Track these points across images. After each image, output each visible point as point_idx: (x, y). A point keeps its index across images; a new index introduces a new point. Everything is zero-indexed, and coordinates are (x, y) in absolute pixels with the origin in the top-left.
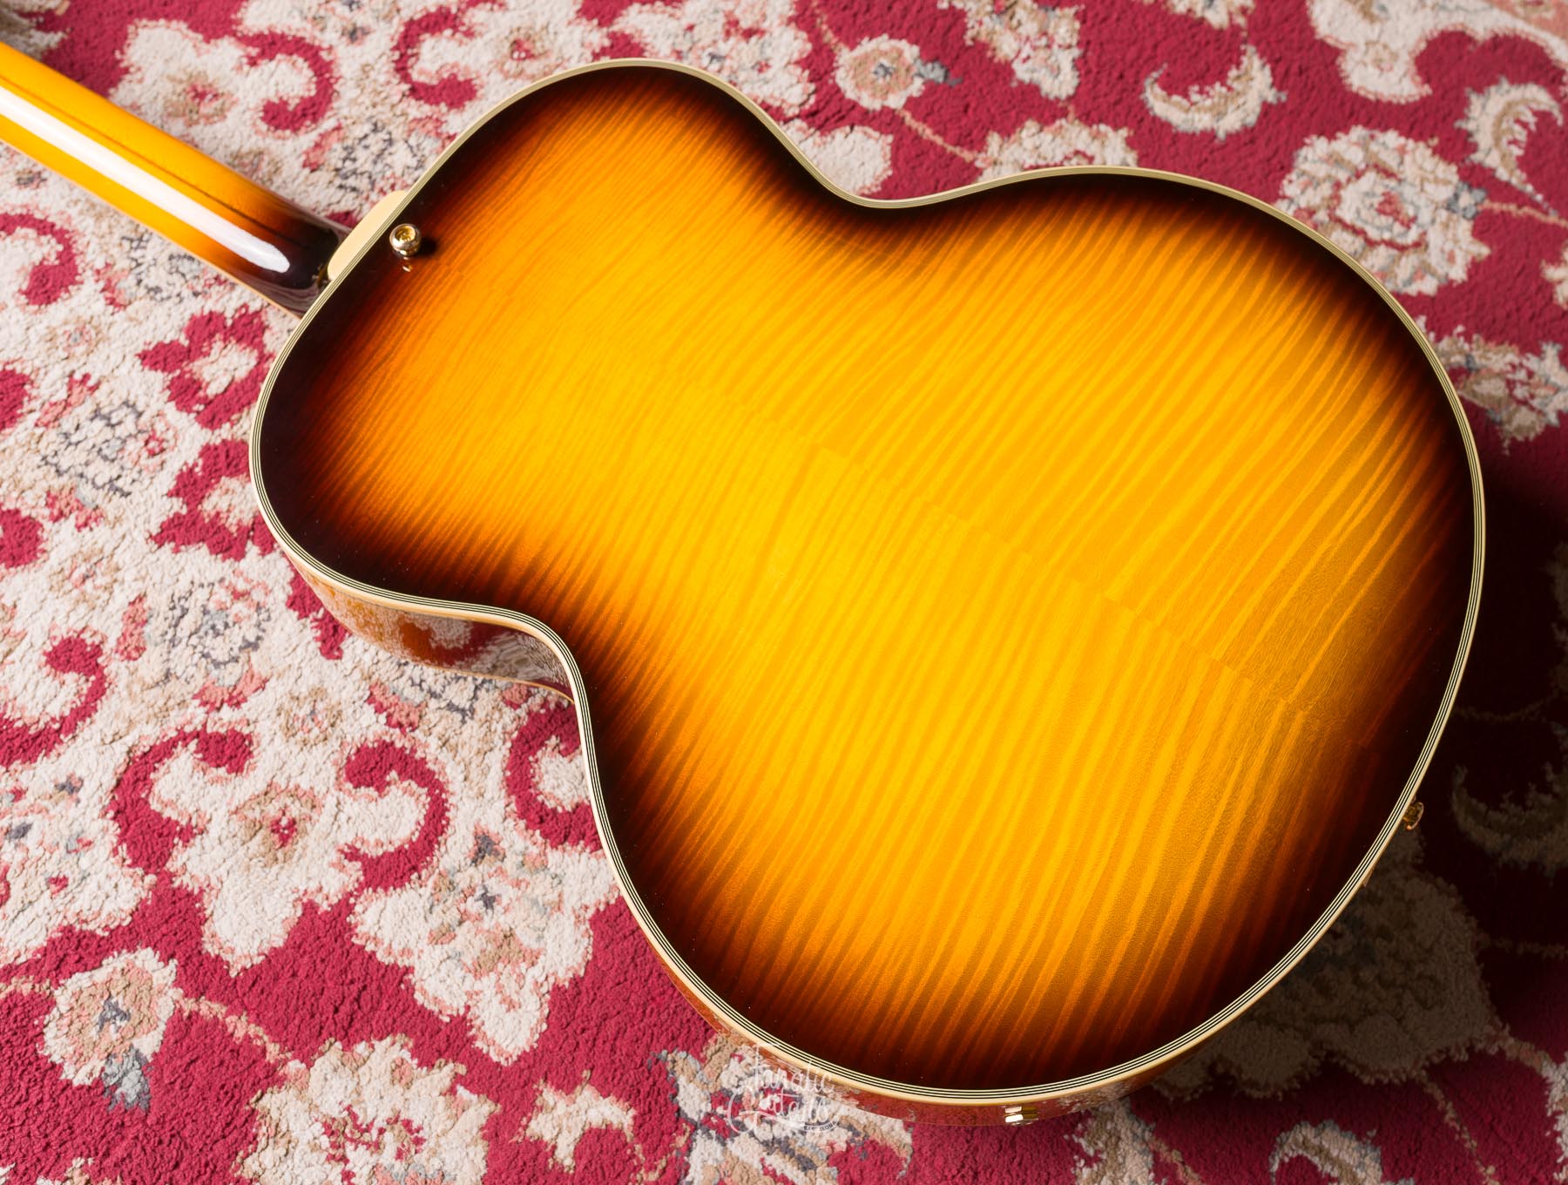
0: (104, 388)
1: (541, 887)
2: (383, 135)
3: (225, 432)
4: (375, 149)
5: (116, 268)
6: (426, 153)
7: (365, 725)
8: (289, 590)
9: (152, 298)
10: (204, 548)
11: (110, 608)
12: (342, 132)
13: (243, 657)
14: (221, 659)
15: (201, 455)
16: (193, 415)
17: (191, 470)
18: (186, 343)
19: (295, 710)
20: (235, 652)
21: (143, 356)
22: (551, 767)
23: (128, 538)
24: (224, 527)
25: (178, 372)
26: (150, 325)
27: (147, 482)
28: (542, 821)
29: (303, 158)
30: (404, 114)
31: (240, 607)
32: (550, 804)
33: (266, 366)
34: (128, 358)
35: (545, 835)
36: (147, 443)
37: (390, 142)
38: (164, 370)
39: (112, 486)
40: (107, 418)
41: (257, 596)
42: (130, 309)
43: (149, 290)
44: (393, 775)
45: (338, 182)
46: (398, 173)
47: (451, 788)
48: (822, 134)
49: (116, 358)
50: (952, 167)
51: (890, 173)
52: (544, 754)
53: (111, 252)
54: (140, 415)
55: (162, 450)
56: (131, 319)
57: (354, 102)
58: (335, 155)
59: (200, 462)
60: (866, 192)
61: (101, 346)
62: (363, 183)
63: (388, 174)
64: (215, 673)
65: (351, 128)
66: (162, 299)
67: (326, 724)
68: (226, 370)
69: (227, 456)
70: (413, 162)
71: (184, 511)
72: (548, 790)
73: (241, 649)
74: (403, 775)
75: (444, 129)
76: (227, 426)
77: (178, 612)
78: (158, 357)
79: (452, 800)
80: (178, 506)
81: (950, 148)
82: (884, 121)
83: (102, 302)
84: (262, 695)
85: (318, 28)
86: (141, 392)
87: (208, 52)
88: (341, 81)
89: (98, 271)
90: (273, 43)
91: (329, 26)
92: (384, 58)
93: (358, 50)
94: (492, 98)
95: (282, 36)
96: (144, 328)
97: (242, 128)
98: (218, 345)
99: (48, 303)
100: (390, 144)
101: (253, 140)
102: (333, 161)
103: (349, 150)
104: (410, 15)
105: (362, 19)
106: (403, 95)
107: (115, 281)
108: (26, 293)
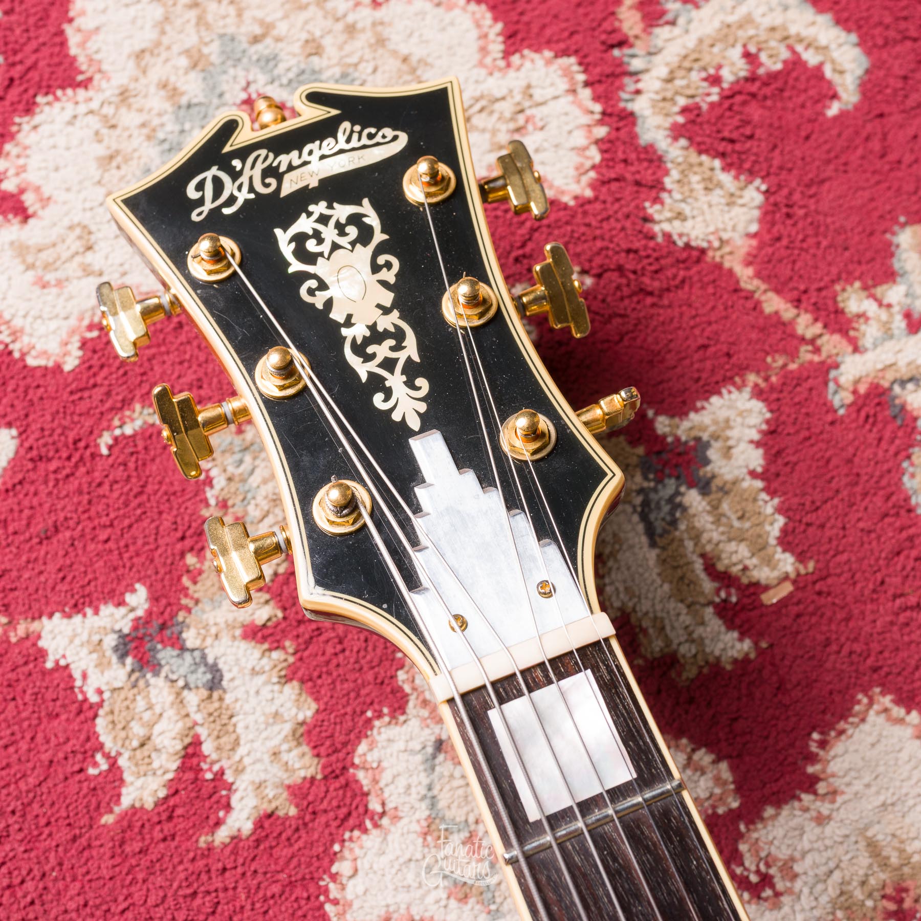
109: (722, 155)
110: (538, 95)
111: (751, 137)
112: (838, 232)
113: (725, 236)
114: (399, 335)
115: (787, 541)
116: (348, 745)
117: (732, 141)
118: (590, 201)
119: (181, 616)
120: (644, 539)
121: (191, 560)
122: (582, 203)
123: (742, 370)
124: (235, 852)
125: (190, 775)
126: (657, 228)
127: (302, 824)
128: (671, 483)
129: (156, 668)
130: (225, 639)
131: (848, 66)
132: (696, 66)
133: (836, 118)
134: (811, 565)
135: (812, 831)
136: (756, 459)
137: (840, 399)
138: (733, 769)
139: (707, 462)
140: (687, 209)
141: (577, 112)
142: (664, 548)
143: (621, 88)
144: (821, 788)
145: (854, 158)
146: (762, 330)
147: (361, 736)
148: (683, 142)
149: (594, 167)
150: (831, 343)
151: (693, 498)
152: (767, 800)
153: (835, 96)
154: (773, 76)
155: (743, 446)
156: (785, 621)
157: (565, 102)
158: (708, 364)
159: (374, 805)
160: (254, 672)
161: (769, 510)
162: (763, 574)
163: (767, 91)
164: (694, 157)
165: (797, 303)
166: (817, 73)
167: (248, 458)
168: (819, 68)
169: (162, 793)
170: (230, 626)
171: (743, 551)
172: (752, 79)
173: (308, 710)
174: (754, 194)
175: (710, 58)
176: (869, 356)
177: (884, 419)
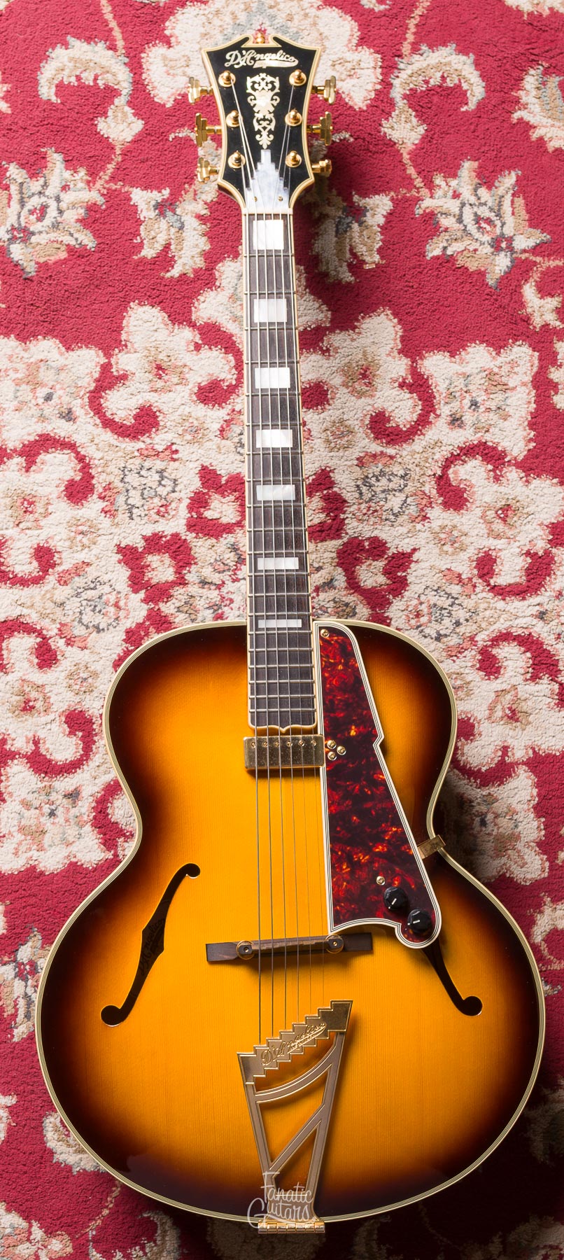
0: (177, 463)
1: (72, 832)
2: (402, 482)
3: (190, 537)
4: (392, 485)
5: (241, 417)
6: (407, 512)
7: (94, 706)
8: (134, 625)
9: (236, 447)
10: (128, 573)
11: (75, 555)
12: (391, 461)
13: (91, 630)
14: (83, 621)
15: (172, 535)
16: (189, 515)
17: (162, 537)
18: (223, 482)
19: (81, 671)
20: (90, 625)
21: (204, 468)
23: (112, 536)
24: (143, 574)
25: (206, 491)
26: (221, 457)
27: (143, 522)
28: (100, 812)
29: (362, 455)
30: (423, 484)
31: (112, 610)
32: (109, 811)
33: (235, 528)
34: (198, 462)
35: (95, 818)
36: (162, 506)
38: (202, 484)
39: (130, 509)
40: (162, 478)
41: (122, 614)
42: (224, 441)
44: (80, 734)
45: (359, 483)
46: (384, 508)
47: (90, 763)
49: (194, 457)
54: (174, 491)
55: (163, 516)
56: (219, 447)
57: (414, 453)
58: (374, 469)
59: (168, 538)
61: (196, 444)
62: (367, 496)
63: (382, 503)
64: (76, 623)
65: (396, 464)
66: (239, 453)
67: (83, 689)
68: (221, 512)
69: (179, 548)
70: (396, 511)
71: (140, 550)
72: (115, 805)
73: (94, 625)
74: (82, 739)
75: (428, 510)
76: (194, 535)
77: (92, 586)
78: (208, 476)
79: (85, 767)
80: (140, 544)
83: (218, 426)
84: (79, 651)
85: (447, 400)
86: (185, 482)
87: (394, 357)
88: (422, 437)
89: (234, 410)
90: (421, 386)
91: (451, 405)
92: (451, 447)
93: (447, 430)
94: (464, 520)
95: (429, 387)
96: (219, 456)
97: (359, 411)
98: (232, 498)
99: (202, 402)
100: (400, 491)
101: (356, 422)
102: (371, 471)
103: (382, 473)
104: (488, 439)
105: (468, 418)
106: (434, 475)
107: (234, 422)
108: (200, 388)
109: (416, 111)
110: (362, 65)
111: (430, 108)
112: (444, 153)
113: (405, 141)
115: (380, 251)
116: (216, 262)
117: (422, 107)
118: (364, 111)
119: (178, 203)
120: (334, 233)
121: (186, 186)
122: (361, 111)
123: (390, 189)
124: (171, 281)
125: (164, 253)
126: (382, 129)
127: (193, 281)
128: (350, 218)
129: (165, 217)
130: (189, 216)
131: (477, 94)
132: (423, 74)
133: (463, 112)
134: (384, 262)
135: (348, 342)
136: (382, 221)
137: (418, 211)
138: (332, 315)
139: (365, 216)
140: (396, 126)
141: (373, 76)
142: (339, 238)
143: (392, 73)
144: (357, 330)
145: (463, 129)
146: (403, 178)
147: (221, 261)
148: (405, 101)
149: (370, 99)
150: (424, 192)
151: (355, 226)
152: (338, 328)
153: (467, 104)
154: (448, 88)
155: (379, 215)
156: (368, 276)
157: (371, 71)
158: (380, 183)
159: (218, 284)
160: (195, 229)
161: (378, 239)
162: (368, 259)
163: (443, 93)
164: (406, 108)
165: (419, 173)
166: (465, 93)
167: (216, 159)
168: (466, 91)
169: (154, 255)
170: (192, 212)
171: (364, 249)
172: (440, 87)
173: (208, 247)
174: (422, 130)
175: (430, 72)
176: (435, 201)
177: (430, 223)
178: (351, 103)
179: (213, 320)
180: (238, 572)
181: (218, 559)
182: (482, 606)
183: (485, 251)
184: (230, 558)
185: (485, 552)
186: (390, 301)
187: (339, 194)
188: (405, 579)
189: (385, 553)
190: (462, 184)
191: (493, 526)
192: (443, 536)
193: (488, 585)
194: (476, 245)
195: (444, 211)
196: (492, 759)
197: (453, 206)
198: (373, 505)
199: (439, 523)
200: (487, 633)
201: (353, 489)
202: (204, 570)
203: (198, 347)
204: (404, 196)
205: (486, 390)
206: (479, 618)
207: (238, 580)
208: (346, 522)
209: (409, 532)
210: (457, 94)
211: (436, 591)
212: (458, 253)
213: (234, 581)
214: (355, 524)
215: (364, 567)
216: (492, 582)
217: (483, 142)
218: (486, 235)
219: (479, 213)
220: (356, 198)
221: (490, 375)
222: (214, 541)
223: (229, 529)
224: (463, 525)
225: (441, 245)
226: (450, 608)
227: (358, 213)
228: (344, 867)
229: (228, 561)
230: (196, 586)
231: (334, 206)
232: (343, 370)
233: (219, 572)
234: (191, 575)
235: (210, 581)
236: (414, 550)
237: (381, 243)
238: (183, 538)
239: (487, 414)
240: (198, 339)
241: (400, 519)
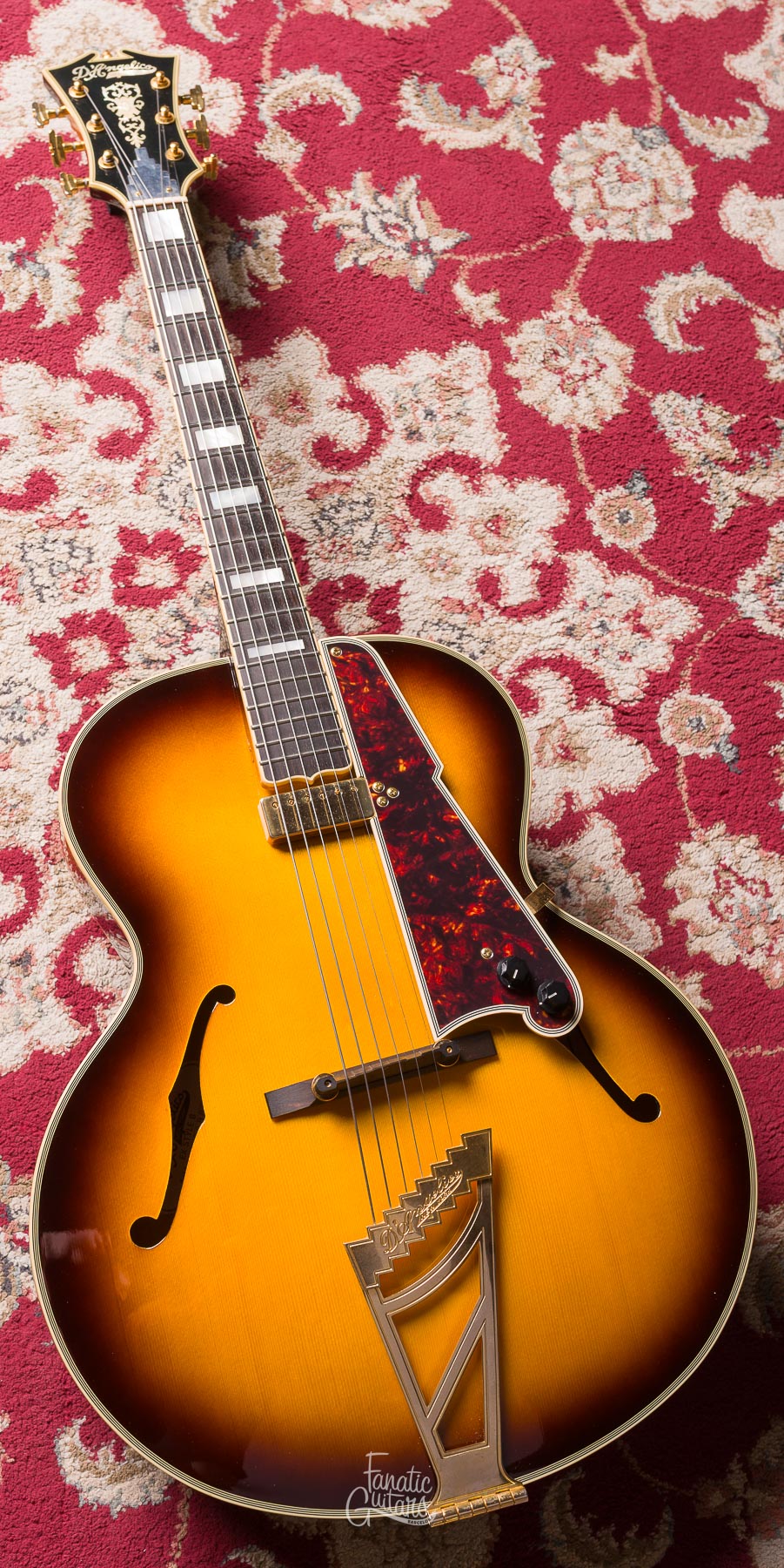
0: (88, 530)
1: (29, 1010)
2: (367, 509)
3: (121, 611)
4: (355, 515)
5: (158, 466)
6: (380, 541)
7: (32, 837)
8: (67, 728)
9: (158, 500)
10: (50, 666)
12: (348, 489)
13: (12, 743)
15: (97, 613)
16: (115, 586)
17: (85, 617)
18: (150, 542)
19: (8, 796)
20: (11, 737)
21: (123, 530)
22: (97, 952)
23: (21, 625)
24: (70, 663)
25: (131, 555)
26: (142, 515)
27: (58, 603)
28: (64, 976)
29: (313, 486)
30: (392, 507)
31: (36, 714)
32: (76, 971)
33: (176, 592)
34: (114, 524)
35: (58, 984)
36: (78, 581)
37: (368, 519)
38: (125, 547)
39: (40, 590)
40: (73, 548)
41: (50, 717)
42: (141, 496)
43: (162, 494)
44: (20, 878)
45: (316, 517)
46: (352, 541)
47: (39, 913)
48: (617, 731)
49: (109, 519)
50: (675, 821)
51: (633, 791)
52: (101, 941)
53: (163, 455)
54: (90, 562)
55: (82, 592)
56: (136, 503)
57: (372, 476)
58: (329, 500)
59: (94, 616)
60: (606, 790)
61: (108, 505)
62: (328, 530)
63: (348, 536)
65: (355, 491)
66: (163, 506)
67: (15, 818)
68: (154, 576)
69: (109, 626)
70: (367, 542)
71: (60, 636)
72: (82, 962)
73: (15, 738)
74: (24, 882)
75: (405, 535)
76: (126, 608)
78: (130, 538)
79: (33, 920)
80: (59, 630)
81: (686, 808)
82: (664, 756)
83: (132, 480)
85: (398, 414)
86: (102, 549)
87: (325, 378)
88: (378, 457)
89: (147, 461)
90: (364, 403)
91: (404, 418)
92: (415, 463)
93: (406, 445)
94: (450, 540)
95: (373, 403)
96: (139, 513)
97: (298, 440)
98: (164, 558)
99: (106, 457)
100: (366, 519)
101: (296, 453)
102: (326, 503)
103: (341, 503)
104: (456, 448)
105: (427, 429)
106: (403, 495)
107: (150, 474)
108: (101, 442)
109: (291, 131)
110: (221, 95)
111: (305, 126)
112: (332, 168)
113: (285, 161)
114: (139, 123)
115: (282, 271)
116: (95, 306)
117: (296, 126)
118: (233, 137)
119: (37, 251)
120: (226, 260)
121: (44, 233)
122: (230, 138)
123: (280, 209)
124: (43, 333)
125: (31, 305)
126: (258, 152)
127: (70, 329)
128: (241, 243)
129: (24, 267)
130: (53, 262)
131: (353, 108)
132: (290, 96)
133: (343, 127)
134: (290, 281)
135: (268, 369)
136: (278, 241)
137: (317, 227)
138: (242, 343)
139: (258, 238)
140: (271, 147)
141: (236, 104)
142: (233, 264)
143: (256, 98)
144: (275, 355)
145: (346, 142)
146: (292, 197)
147: (100, 304)
148: (276, 123)
149: (238, 125)
150: (319, 207)
151: (249, 250)
152: (253, 355)
153: (344, 119)
154: (320, 106)
155: (274, 235)
156: (275, 298)
157: (232, 99)
158: (267, 205)
159: (100, 328)
160: (63, 275)
161: (279, 259)
162: (271, 281)
163: (316, 111)
164: (279, 129)
165: (309, 190)
166: (340, 109)
168: (341, 107)
169: (19, 308)
170: (56, 258)
171: (265, 271)
172: (311, 105)
173: (81, 292)
174: (301, 148)
175: (296, 94)
176: (333, 215)
177: (333, 237)
178: (216, 131)
179: (103, 367)
180: (190, 643)
181: (161, 631)
182: (497, 633)
183: (401, 256)
184: (177, 627)
185: (484, 572)
186: (306, 320)
187: (223, 220)
188: (396, 617)
189: (366, 592)
190: (359, 195)
191: (486, 542)
192: (429, 561)
193: (498, 608)
194: (391, 252)
195: (346, 223)
196: (556, 811)
197: (355, 217)
198: (338, 539)
199: (422, 547)
200: (510, 662)
201: (310, 526)
202: (145, 647)
203: (90, 399)
204: (297, 214)
205: (440, 397)
206: (496, 647)
207: (191, 652)
208: (310, 563)
209: (388, 563)
210: (331, 111)
211: (437, 624)
212: (372, 262)
213: (186, 654)
214: (321, 564)
215: (344, 611)
216: (501, 604)
217: (371, 152)
218: (398, 241)
219: (385, 220)
220: (243, 222)
221: (440, 382)
222: (152, 610)
223: (167, 594)
224: (449, 545)
225: (351, 257)
226: (459, 641)
227: (250, 237)
228: (434, 945)
229: (175, 631)
230: (140, 667)
231: (220, 232)
232: (268, 399)
233: (166, 647)
234: (130, 655)
235: (156, 658)
236: (400, 583)
237: (282, 263)
238: (113, 613)
239: (447, 422)
240: (88, 389)
241: (375, 551)
